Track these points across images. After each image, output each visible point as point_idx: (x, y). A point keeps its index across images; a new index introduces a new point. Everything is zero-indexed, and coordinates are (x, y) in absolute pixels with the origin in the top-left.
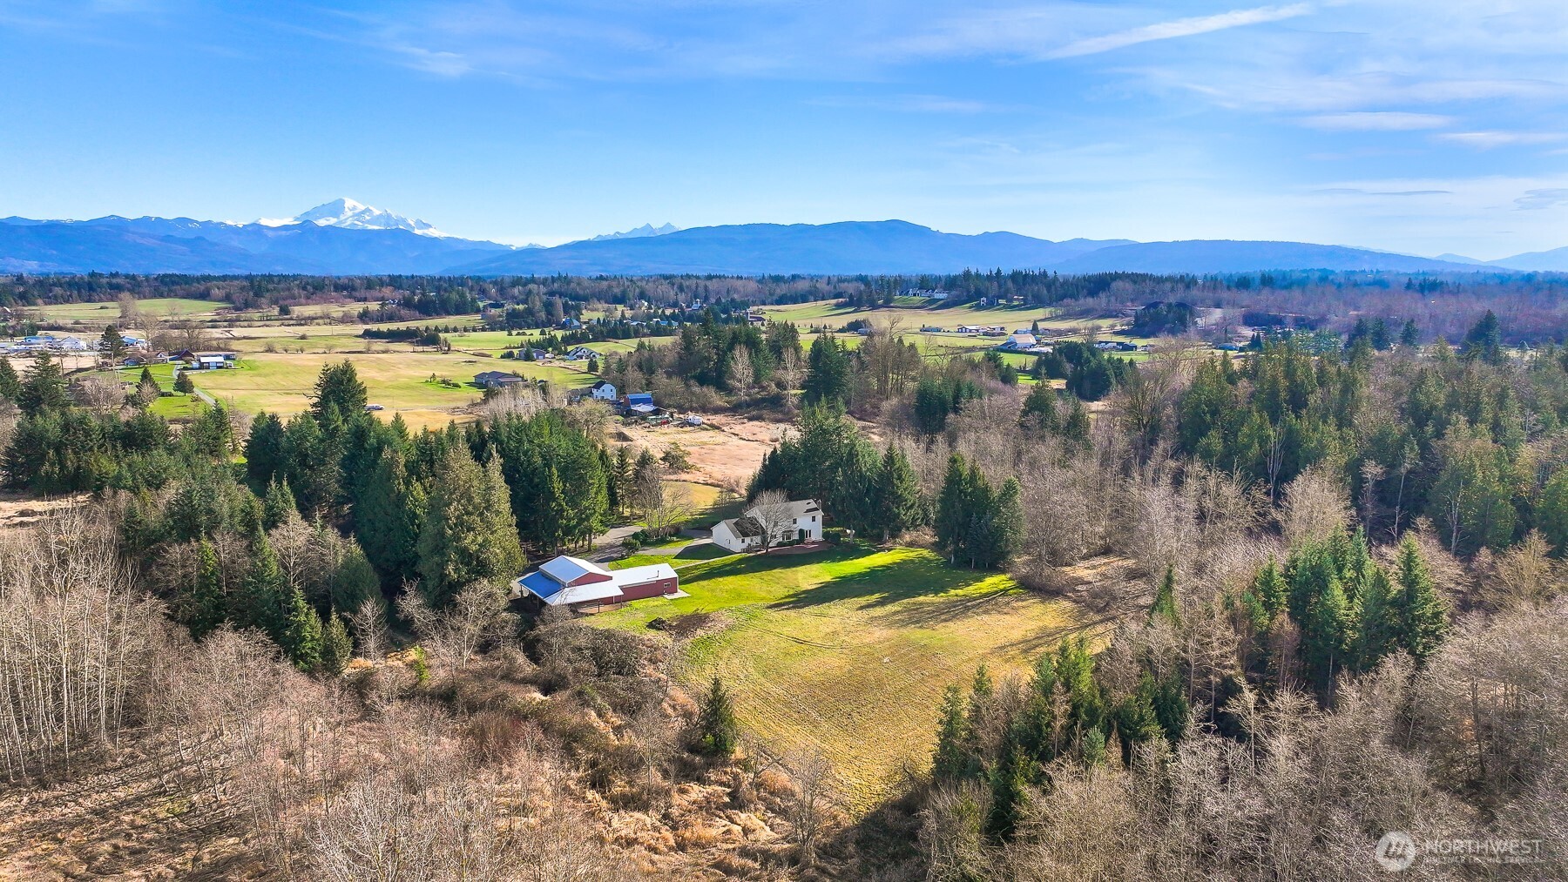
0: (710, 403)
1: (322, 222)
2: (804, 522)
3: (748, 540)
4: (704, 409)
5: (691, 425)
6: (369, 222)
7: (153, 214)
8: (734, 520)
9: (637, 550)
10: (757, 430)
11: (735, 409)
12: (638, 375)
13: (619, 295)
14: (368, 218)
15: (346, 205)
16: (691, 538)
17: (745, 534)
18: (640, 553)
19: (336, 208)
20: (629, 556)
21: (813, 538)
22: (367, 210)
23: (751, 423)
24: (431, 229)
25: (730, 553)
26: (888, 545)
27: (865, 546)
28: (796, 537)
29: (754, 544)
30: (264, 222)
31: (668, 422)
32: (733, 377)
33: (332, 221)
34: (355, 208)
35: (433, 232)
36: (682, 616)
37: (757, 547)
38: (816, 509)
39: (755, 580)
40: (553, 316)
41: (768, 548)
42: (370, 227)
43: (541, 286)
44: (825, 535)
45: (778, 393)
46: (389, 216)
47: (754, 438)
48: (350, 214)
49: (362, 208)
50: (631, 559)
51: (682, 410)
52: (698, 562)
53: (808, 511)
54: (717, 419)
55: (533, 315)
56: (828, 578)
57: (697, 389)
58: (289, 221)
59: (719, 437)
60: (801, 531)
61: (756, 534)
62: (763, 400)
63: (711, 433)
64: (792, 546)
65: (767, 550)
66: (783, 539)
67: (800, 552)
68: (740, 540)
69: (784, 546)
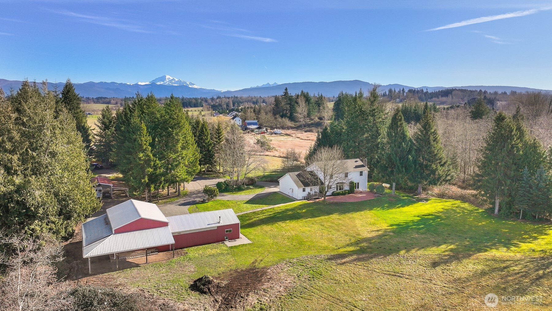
0: (286, 125)
1: (158, 83)
2: (354, 176)
3: (308, 189)
4: (283, 128)
5: (276, 134)
6: (174, 83)
7: (104, 81)
8: (297, 173)
9: (215, 196)
10: (309, 136)
11: (298, 128)
12: (253, 114)
13: (255, 101)
14: (174, 82)
15: (166, 78)
16: (261, 187)
17: (306, 184)
18: (219, 198)
19: (163, 78)
20: (209, 200)
21: (360, 189)
22: (173, 79)
23: (306, 133)
24: (194, 86)
25: (293, 200)
26: (423, 196)
27: (404, 197)
28: (346, 188)
29: (312, 193)
30: (140, 83)
31: (264, 133)
32: (297, 113)
33: (162, 83)
34: (169, 78)
35: (195, 86)
36: (236, 271)
37: (315, 195)
38: (363, 166)
39: (316, 227)
40: (228, 107)
41: (325, 196)
42: (174, 85)
43: (227, 99)
44: (371, 188)
45: (319, 121)
46: (180, 81)
47: (308, 139)
48: (168, 80)
49: (172, 78)
50: (210, 204)
51: (272, 128)
52: (266, 207)
53: (357, 167)
54: (288, 132)
55: (221, 106)
56: (384, 226)
57: (280, 120)
58: (147, 83)
59: (290, 139)
60: (352, 183)
61: (315, 184)
62: (312, 124)
63: (286, 137)
64: (344, 195)
65: (325, 198)
66: (337, 189)
67: (352, 201)
68: (301, 189)
69: (338, 195)
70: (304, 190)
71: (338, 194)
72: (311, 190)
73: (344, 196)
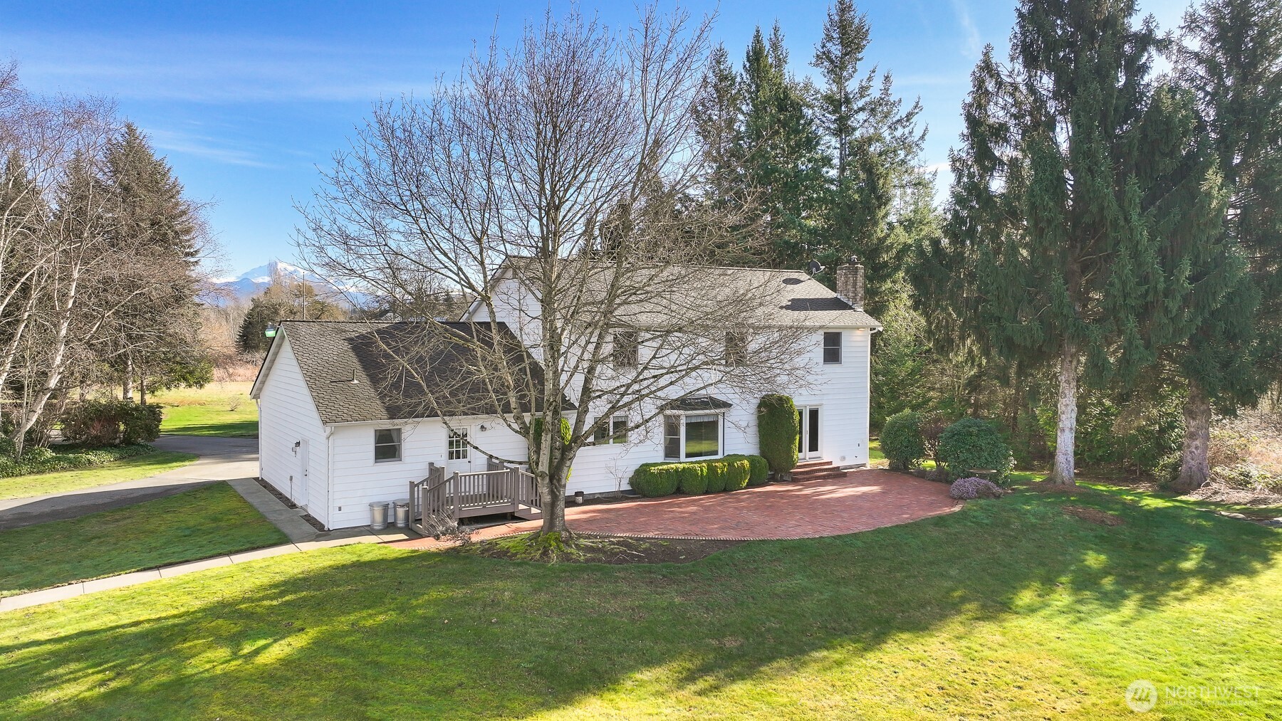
3: (425, 442)
28: (739, 439)
29: (464, 470)
64: (725, 490)
65: (552, 514)
66: (672, 450)
67: (795, 529)
68: (365, 440)
69: (679, 492)
70: (387, 448)
71: (679, 485)
72: (458, 445)
73: (721, 498)
